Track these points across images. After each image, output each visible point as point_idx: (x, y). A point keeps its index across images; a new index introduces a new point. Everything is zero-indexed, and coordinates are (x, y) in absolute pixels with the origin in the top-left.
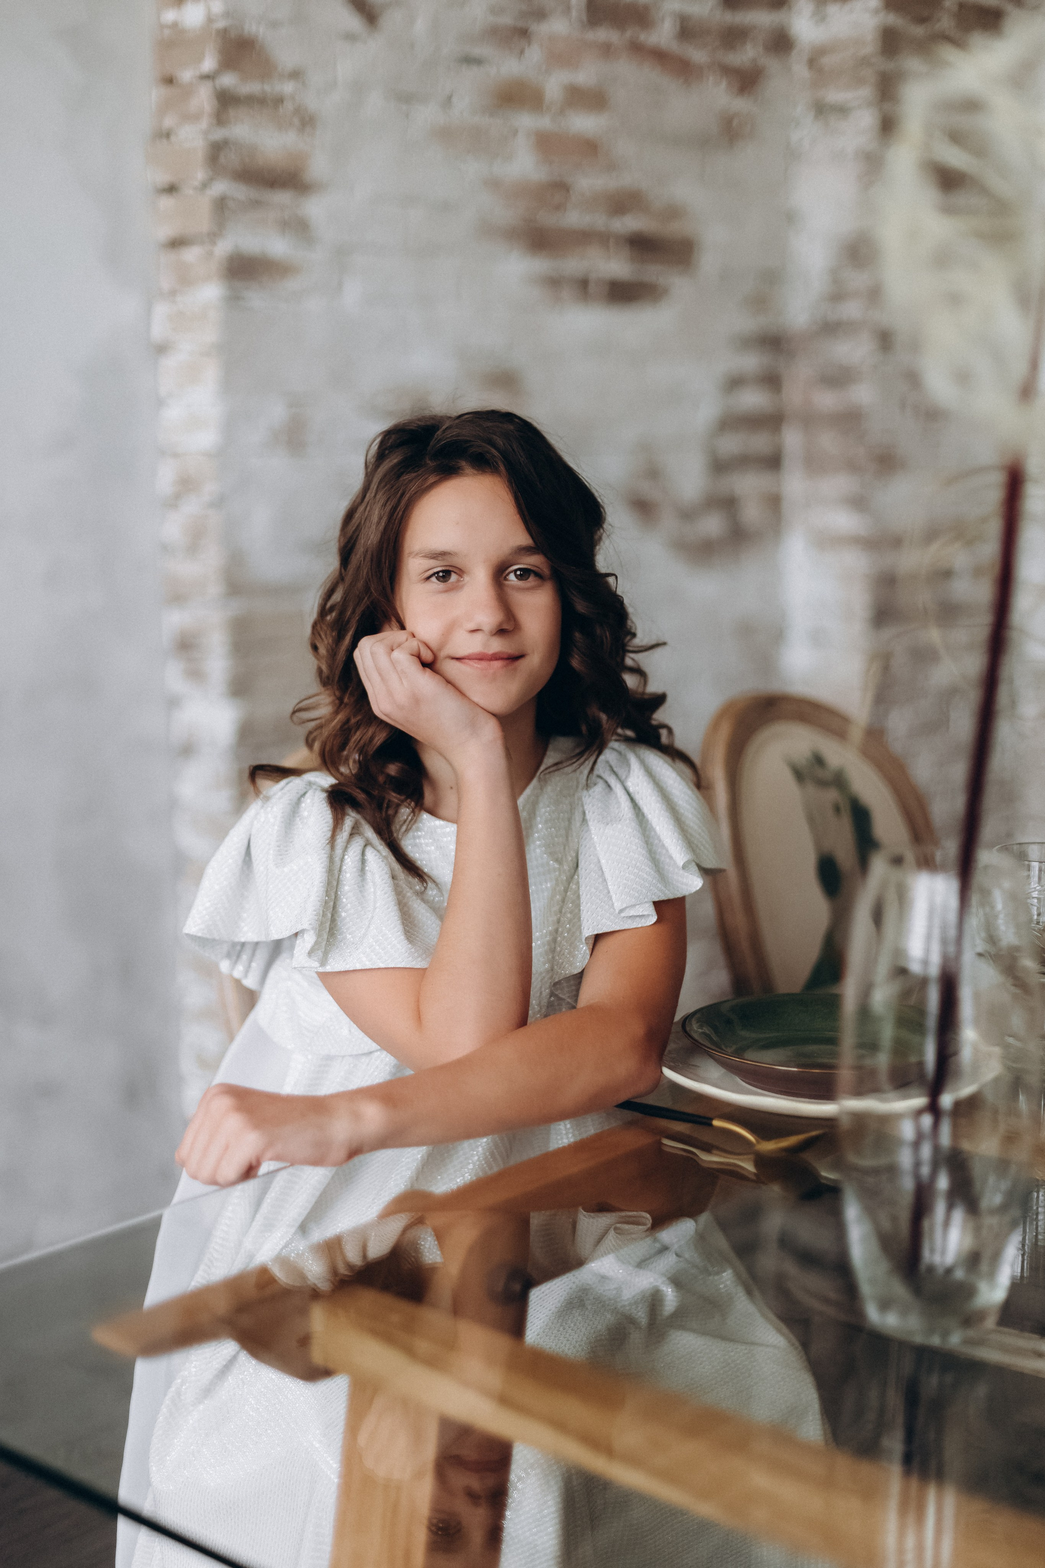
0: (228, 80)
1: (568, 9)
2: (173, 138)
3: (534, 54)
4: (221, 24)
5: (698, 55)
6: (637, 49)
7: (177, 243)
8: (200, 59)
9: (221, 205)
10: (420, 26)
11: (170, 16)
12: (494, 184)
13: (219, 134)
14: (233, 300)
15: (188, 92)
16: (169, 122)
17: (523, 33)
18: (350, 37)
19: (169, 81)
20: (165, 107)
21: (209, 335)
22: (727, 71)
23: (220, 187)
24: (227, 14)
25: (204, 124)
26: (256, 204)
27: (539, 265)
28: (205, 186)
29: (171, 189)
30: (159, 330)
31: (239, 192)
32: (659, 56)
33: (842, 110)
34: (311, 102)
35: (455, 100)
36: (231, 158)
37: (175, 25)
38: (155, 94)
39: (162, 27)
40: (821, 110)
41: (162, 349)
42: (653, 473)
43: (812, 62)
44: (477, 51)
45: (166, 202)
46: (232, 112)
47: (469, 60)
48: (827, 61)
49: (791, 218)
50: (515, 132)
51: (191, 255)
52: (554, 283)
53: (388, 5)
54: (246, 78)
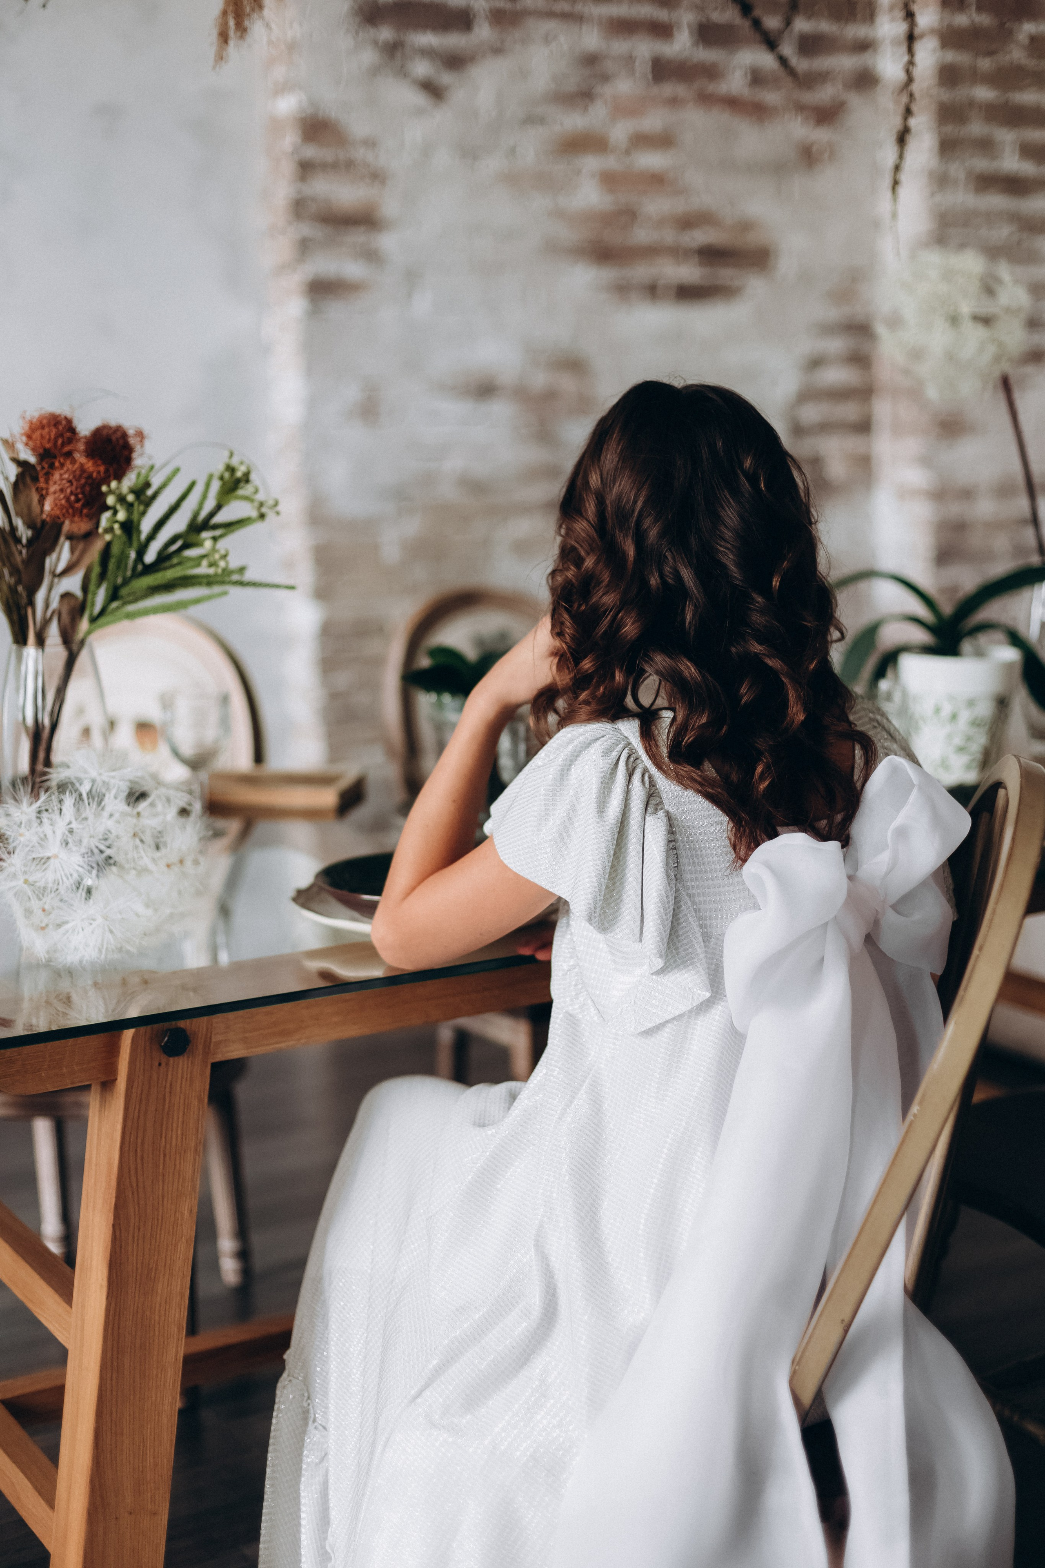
53: (449, 85)
54: (321, 150)
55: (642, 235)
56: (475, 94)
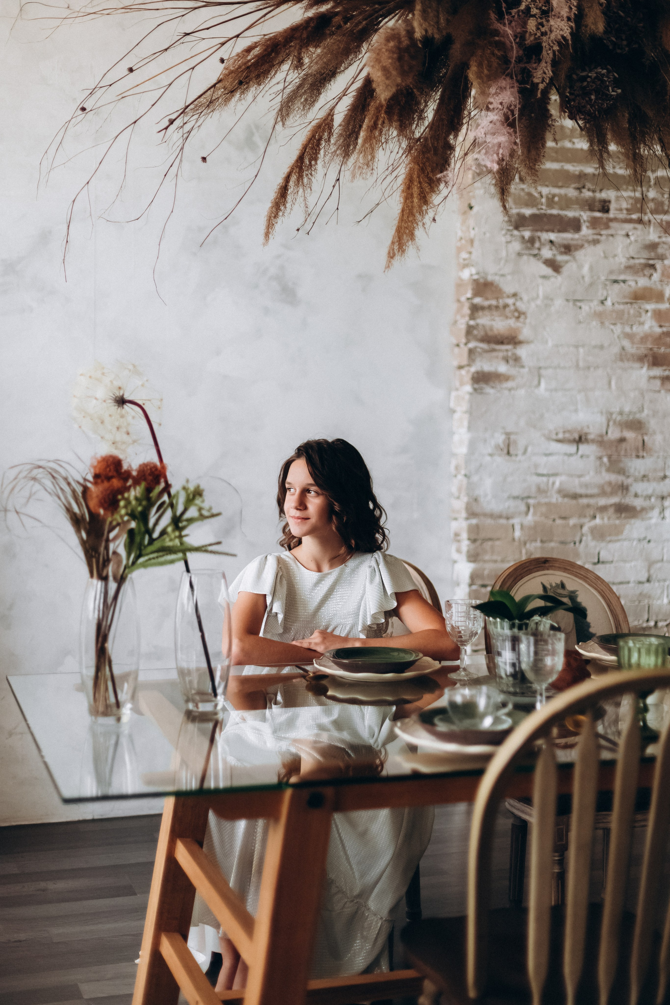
0: (478, 300)
2: (456, 324)
3: (656, 276)
4: (474, 277)
7: (460, 367)
8: (466, 294)
9: (471, 352)
10: (586, 270)
12: (631, 336)
13: (472, 323)
14: (476, 390)
15: (463, 306)
16: (457, 318)
17: (652, 266)
18: (544, 277)
19: (458, 301)
21: (465, 406)
24: (478, 273)
25: (467, 318)
26: (492, 351)
27: (658, 371)
28: (465, 344)
29: (458, 345)
31: (482, 346)
34: (523, 306)
38: (455, 306)
39: (458, 278)
41: (454, 411)
44: (622, 277)
45: (456, 350)
46: (480, 313)
47: (616, 281)
50: (645, 311)
51: (463, 372)
52: (666, 380)
53: (567, 262)
54: (487, 299)
56: (580, 267)
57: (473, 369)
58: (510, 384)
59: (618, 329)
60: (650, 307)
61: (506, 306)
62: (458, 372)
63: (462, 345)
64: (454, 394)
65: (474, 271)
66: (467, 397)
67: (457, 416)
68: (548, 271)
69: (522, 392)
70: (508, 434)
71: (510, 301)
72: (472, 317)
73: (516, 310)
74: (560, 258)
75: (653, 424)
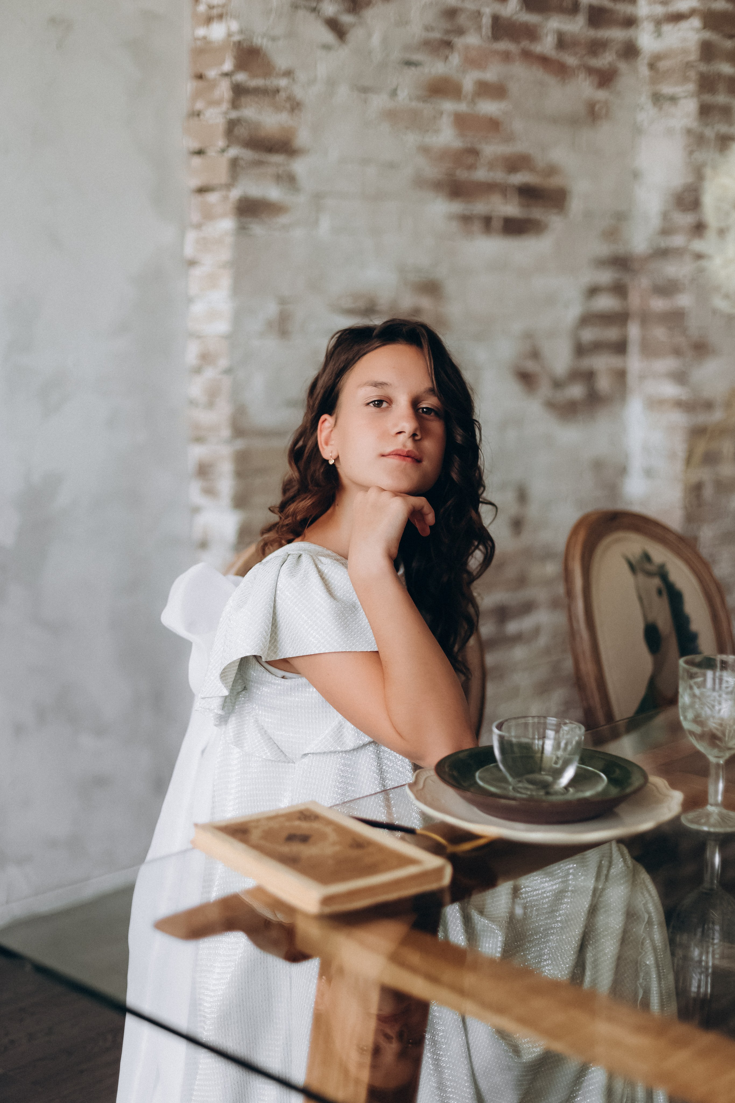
0: (241, 77)
1: (479, 28)
2: (202, 117)
3: (455, 59)
4: (236, 38)
5: (571, 60)
6: (527, 55)
7: (202, 190)
8: (222, 62)
9: (234, 163)
10: (376, 40)
11: (201, 32)
12: (425, 150)
13: (234, 115)
14: (242, 229)
15: (213, 85)
16: (199, 105)
17: (448, 44)
18: (327, 47)
19: (200, 77)
20: (197, 95)
21: (225, 254)
22: (591, 71)
23: (234, 152)
24: (241, 32)
25: (225, 106)
26: (259, 163)
27: (457, 207)
28: (223, 151)
29: (200, 152)
30: (189, 251)
31: (248, 155)
32: (544, 61)
33: (673, 99)
34: (298, 92)
35: (399, 92)
36: (241, 131)
37: (205, 38)
38: (189, 86)
39: (196, 39)
40: (657, 98)
41: (192, 263)
42: (535, 354)
43: (652, 66)
44: (416, 57)
45: (196, 161)
46: (243, 100)
47: (409, 63)
48: (663, 65)
49: (636, 175)
50: (441, 113)
51: (213, 198)
52: (466, 219)
53: (353, 25)
54: (253, 76)
55: (481, 174)
56: (370, 35)
57: (235, 194)
58: (283, 220)
59: (412, 139)
60: (449, 106)
61: (278, 91)
62: (199, 199)
63: (212, 153)
64: (191, 236)
65: (234, 26)
66: (229, 240)
67: (197, 272)
68: (328, 36)
69: (298, 233)
70: (283, 301)
71: (283, 82)
72: (235, 104)
73: (290, 98)
74: (346, 19)
75: (451, 287)
